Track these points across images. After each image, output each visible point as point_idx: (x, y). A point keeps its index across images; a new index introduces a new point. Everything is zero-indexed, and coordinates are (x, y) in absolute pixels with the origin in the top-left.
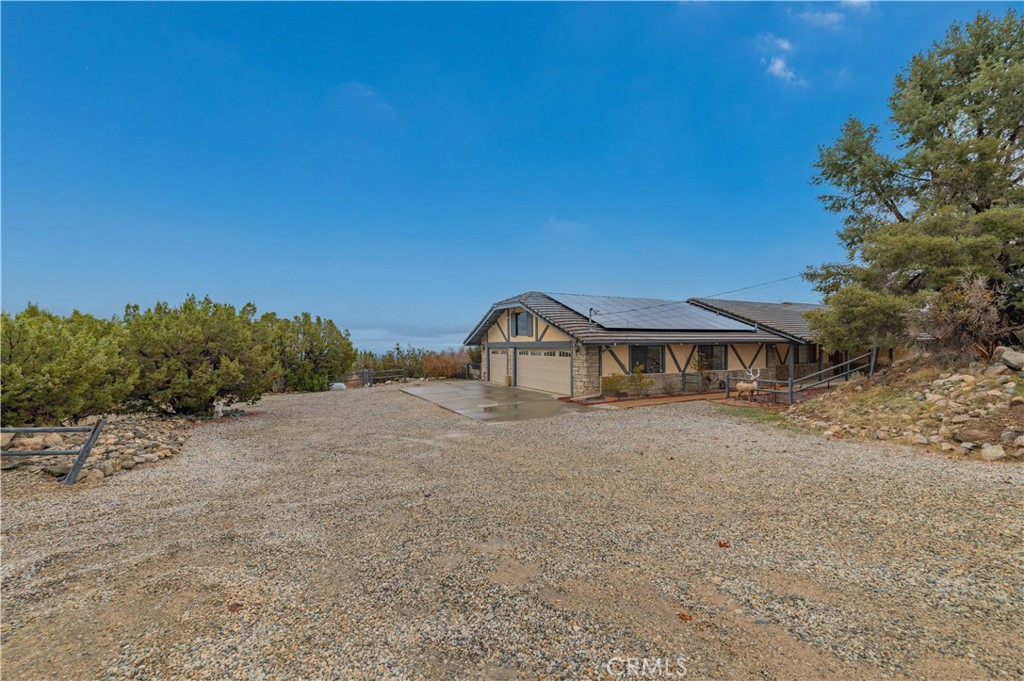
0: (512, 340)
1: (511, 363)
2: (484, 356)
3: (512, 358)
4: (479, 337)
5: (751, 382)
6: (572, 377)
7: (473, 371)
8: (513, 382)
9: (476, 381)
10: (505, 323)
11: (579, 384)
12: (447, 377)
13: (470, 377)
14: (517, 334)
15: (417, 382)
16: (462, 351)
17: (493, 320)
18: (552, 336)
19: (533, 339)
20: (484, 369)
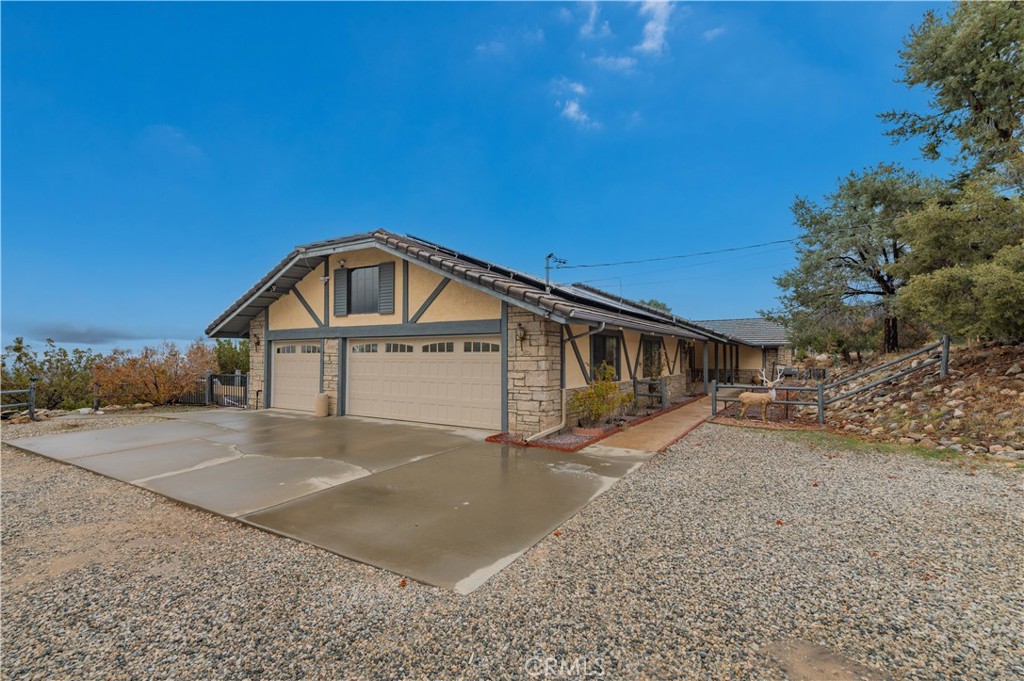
0: (334, 322)
1: (332, 371)
2: (257, 359)
3: (335, 359)
4: (246, 320)
5: (766, 390)
6: (505, 392)
7: (220, 389)
8: (336, 407)
9: (232, 410)
10: (317, 291)
11: (524, 406)
12: (157, 404)
13: (216, 402)
14: (349, 311)
15: (71, 417)
16: (198, 351)
17: (285, 285)
18: (448, 310)
19: (396, 319)
20: (256, 383)
